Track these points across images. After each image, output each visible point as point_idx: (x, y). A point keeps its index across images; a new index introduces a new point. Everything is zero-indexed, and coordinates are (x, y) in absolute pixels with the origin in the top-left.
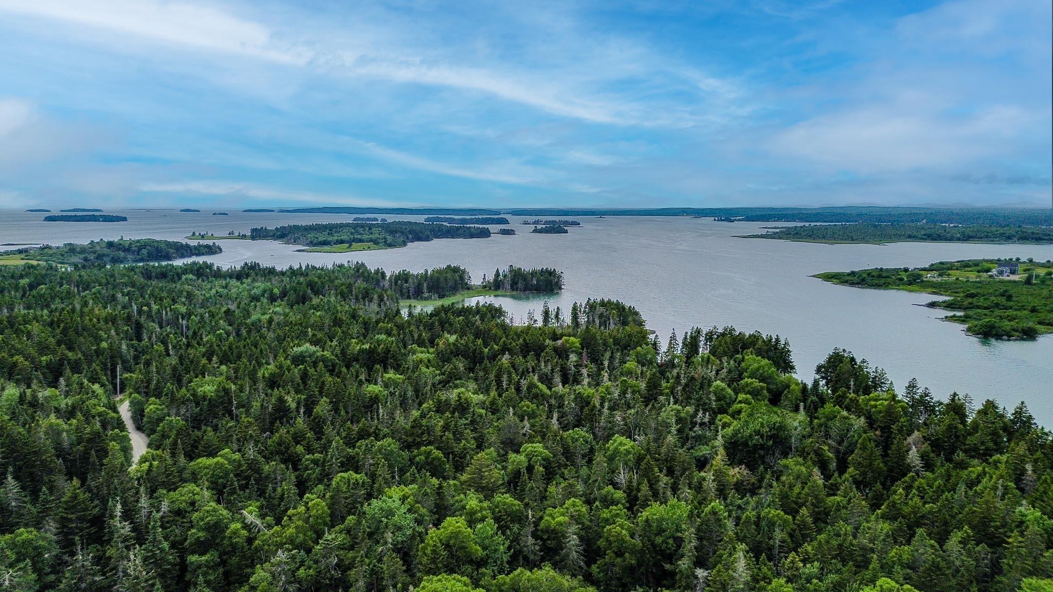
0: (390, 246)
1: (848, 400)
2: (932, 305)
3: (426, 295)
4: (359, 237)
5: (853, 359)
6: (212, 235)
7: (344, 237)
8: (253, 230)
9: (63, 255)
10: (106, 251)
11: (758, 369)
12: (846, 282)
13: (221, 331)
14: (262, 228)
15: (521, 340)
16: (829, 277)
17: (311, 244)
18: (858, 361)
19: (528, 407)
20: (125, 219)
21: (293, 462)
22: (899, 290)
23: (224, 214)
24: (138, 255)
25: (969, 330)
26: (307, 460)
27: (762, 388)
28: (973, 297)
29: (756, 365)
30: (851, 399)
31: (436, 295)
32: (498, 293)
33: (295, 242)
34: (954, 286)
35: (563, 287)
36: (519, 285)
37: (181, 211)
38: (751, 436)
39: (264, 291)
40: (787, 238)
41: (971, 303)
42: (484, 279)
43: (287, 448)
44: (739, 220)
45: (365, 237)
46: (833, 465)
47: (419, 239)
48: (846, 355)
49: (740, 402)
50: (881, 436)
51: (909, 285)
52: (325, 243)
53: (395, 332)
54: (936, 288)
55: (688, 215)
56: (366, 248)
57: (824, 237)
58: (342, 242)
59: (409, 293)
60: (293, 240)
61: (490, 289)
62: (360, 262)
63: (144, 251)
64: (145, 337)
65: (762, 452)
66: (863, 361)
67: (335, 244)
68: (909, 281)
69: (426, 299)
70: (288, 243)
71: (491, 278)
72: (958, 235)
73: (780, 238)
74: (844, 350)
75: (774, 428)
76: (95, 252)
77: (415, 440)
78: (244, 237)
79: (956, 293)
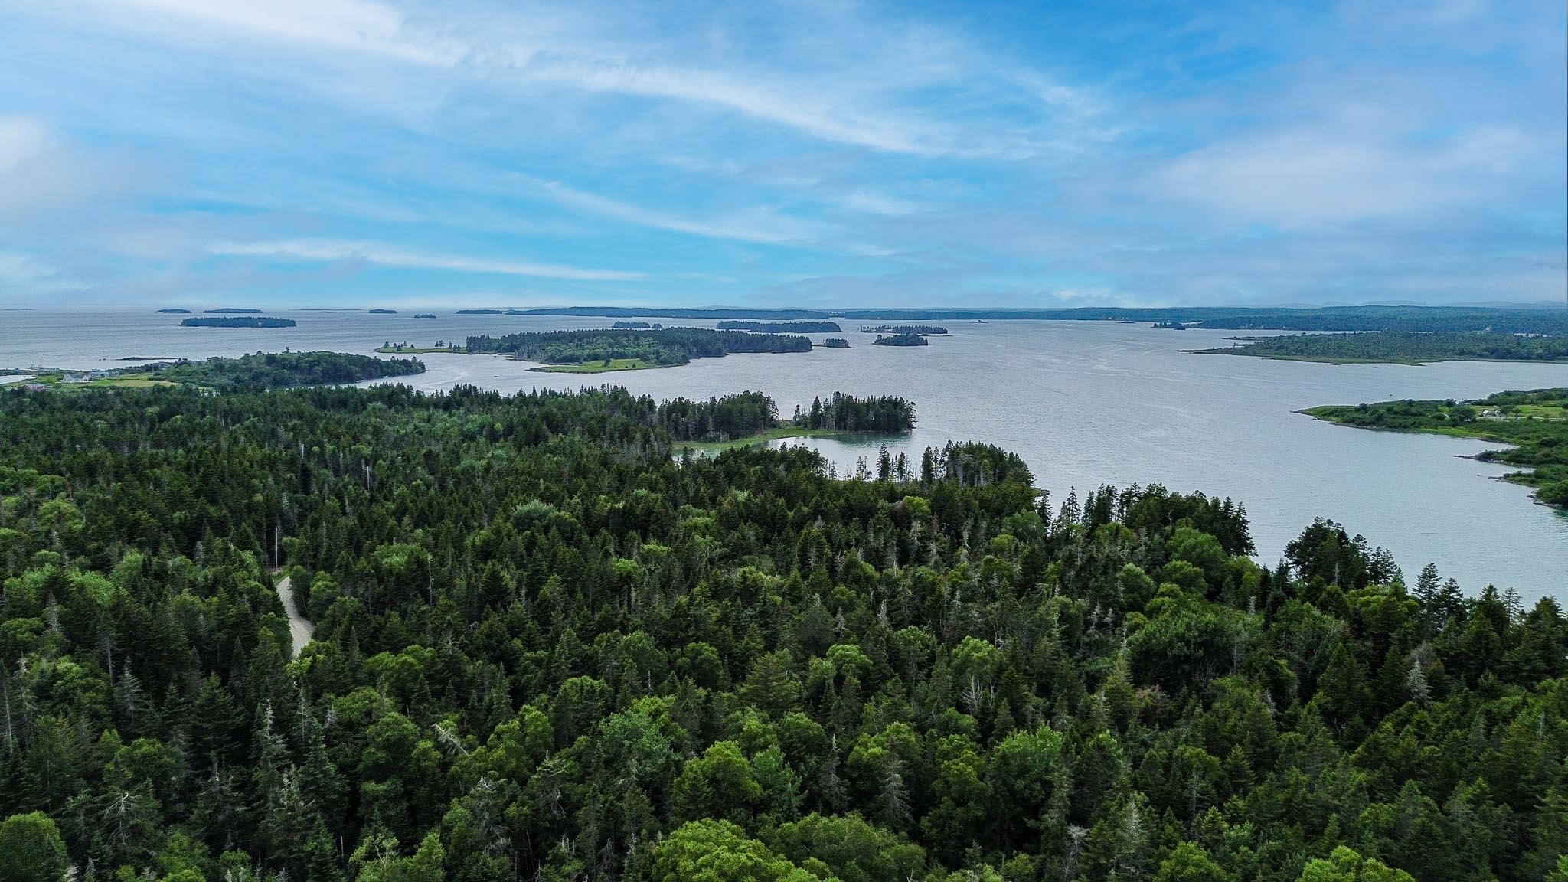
0: (665, 363)
1: (1324, 594)
2: (1487, 457)
3: (712, 435)
4: (621, 350)
5: (1343, 535)
6: (412, 346)
7: (599, 351)
8: (470, 340)
9: (206, 374)
10: (266, 368)
11: (1194, 548)
12: (1353, 421)
13: (419, 482)
14: (483, 337)
15: (842, 501)
16: (1327, 414)
17: (552, 360)
18: (1351, 538)
19: (843, 595)
20: (292, 324)
21: (509, 662)
22: (1436, 433)
23: (431, 316)
24: (309, 374)
25: (1539, 495)
26: (527, 659)
27: (1198, 575)
28: (1551, 446)
29: (1191, 541)
30: (1329, 593)
31: (727, 435)
32: (818, 432)
33: (529, 357)
34: (1523, 428)
35: (914, 425)
36: (849, 421)
37: (371, 312)
38: (1170, 642)
39: (482, 427)
40: (1266, 355)
41: (1547, 455)
42: (797, 411)
43: (500, 642)
44: (1194, 327)
45: (629, 350)
46: (1293, 689)
47: (707, 354)
48: (1332, 528)
49: (1163, 594)
50: (1374, 649)
51: (1454, 426)
52: (571, 359)
53: (662, 485)
54: (1495, 432)
55: (1114, 318)
56: (630, 367)
57: (1324, 353)
58: (596, 357)
59: (687, 431)
60: (525, 355)
61: (806, 426)
62: (619, 386)
63: (318, 369)
64: (314, 487)
65: (1187, 667)
66: (1359, 538)
67: (585, 360)
68: (1453, 420)
69: (712, 440)
70: (519, 358)
71: (807, 410)
72: (1540, 351)
73: (1255, 354)
74: (1329, 522)
75: (1206, 631)
76: (251, 370)
77: (677, 635)
78: (457, 350)
79: (1527, 439)
